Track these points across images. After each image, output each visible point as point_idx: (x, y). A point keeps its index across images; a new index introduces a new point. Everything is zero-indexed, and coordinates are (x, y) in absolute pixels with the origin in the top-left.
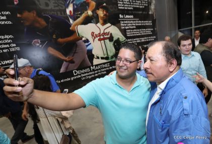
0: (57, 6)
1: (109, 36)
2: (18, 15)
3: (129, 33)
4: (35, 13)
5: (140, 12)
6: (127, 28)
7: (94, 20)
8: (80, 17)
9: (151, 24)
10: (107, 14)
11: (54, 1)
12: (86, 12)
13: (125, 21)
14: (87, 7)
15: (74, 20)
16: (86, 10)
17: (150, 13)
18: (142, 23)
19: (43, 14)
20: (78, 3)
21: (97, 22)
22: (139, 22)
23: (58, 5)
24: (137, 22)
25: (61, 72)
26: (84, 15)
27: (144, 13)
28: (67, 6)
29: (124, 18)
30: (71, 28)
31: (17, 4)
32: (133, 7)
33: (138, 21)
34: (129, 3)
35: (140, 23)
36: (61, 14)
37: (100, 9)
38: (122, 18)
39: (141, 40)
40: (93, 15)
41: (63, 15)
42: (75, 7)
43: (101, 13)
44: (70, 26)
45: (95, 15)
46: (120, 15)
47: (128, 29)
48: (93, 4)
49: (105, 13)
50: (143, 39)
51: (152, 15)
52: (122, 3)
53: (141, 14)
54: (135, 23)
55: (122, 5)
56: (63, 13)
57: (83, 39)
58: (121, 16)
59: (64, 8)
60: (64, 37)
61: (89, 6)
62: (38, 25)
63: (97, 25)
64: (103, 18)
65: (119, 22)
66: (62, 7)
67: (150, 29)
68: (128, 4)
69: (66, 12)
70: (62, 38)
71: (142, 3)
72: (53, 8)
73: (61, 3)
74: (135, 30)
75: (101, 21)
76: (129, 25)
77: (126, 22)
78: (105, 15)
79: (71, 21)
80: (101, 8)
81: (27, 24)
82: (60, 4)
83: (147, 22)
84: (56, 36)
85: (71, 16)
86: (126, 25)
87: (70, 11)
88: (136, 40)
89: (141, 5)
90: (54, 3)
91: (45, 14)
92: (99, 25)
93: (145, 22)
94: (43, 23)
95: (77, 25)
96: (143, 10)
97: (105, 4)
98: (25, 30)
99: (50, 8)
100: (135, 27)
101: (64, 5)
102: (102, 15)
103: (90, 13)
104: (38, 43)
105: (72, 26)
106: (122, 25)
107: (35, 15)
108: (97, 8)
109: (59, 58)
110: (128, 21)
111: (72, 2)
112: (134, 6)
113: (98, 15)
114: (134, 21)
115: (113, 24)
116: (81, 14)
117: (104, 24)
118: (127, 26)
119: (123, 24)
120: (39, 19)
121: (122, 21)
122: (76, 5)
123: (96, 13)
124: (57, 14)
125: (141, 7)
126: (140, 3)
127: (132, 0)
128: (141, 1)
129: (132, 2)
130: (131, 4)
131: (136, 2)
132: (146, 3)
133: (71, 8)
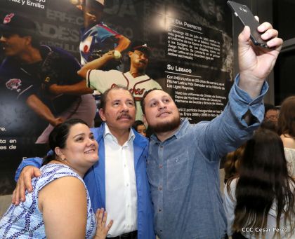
0: (67, 36)
1: (142, 96)
2: (2, 39)
3: (179, 97)
4: (30, 39)
5: (206, 67)
6: (177, 87)
7: (122, 66)
8: (99, 57)
9: (224, 89)
10: (147, 60)
11: (65, 29)
12: (111, 52)
13: (177, 75)
14: (115, 44)
15: (89, 60)
16: (113, 48)
17: (223, 70)
18: (206, 84)
19: (41, 43)
20: (102, 36)
21: (126, 70)
22: (201, 81)
23: (70, 35)
24: (197, 81)
25: (37, 142)
26: (106, 56)
27: (212, 68)
28: (84, 39)
29: (174, 71)
30: (78, 72)
31: (7, 24)
32: (193, 57)
33: (200, 79)
34: (187, 50)
35: (202, 84)
36: (70, 48)
37: (136, 51)
38: (170, 71)
39: (200, 113)
40: (121, 59)
41: (73, 50)
42: (96, 41)
43: (136, 57)
44: (79, 68)
45: (125, 58)
46: (169, 65)
47: (178, 90)
48: (126, 41)
49: (142, 57)
50: (205, 111)
51: (227, 74)
52: (175, 47)
53: (207, 69)
54: (193, 83)
55: (176, 51)
56: (73, 46)
57: (95, 93)
58: (169, 67)
59: (77, 40)
60: (63, 85)
61: (118, 44)
62: (26, 58)
63: (125, 74)
64: (138, 64)
65: (164, 76)
66: (74, 38)
67: (220, 97)
68: (186, 52)
69: (79, 45)
70: (58, 84)
71: (210, 53)
72: (59, 38)
73: (75, 33)
74: (191, 94)
75: (133, 69)
76: (182, 83)
77: (178, 78)
78: (142, 61)
79: (83, 61)
80: (138, 49)
81: (11, 53)
82: (73, 34)
83: (215, 83)
84: (51, 80)
85: (84, 54)
86: (176, 82)
87: (86, 47)
88: (191, 112)
89: (209, 56)
90: (63, 31)
91: (44, 43)
92: (128, 74)
93: (212, 83)
94: (37, 55)
95: (91, 68)
96: (210, 63)
97: (145, 45)
98: (4, 61)
99: (55, 36)
100: (192, 89)
101: (80, 36)
102: (137, 61)
103: (117, 54)
104: (17, 85)
105: (82, 68)
106: (169, 81)
107: (28, 43)
109: (43, 116)
110: (182, 76)
111: (93, 34)
112: (196, 55)
113: (130, 58)
114: (191, 78)
115: (153, 77)
116: (102, 54)
117: (136, 75)
118: (177, 85)
119: (172, 80)
120: (33, 50)
121: (171, 75)
122: (98, 39)
123: (128, 56)
124: (64, 47)
125: (207, 58)
126: (206, 52)
127: (193, 46)
128: (209, 49)
129: (193, 49)
130: (189, 52)
131: (198, 50)
132: (217, 54)
133: (88, 42)
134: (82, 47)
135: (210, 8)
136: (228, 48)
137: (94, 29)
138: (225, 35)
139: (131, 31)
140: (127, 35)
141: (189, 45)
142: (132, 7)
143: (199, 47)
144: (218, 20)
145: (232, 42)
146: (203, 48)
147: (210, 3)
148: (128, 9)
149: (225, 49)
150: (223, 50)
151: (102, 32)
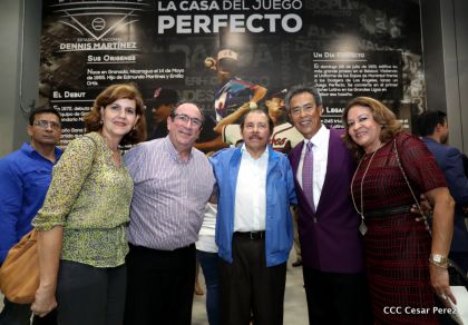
0: (203, 98)
1: (283, 146)
2: (154, 110)
9: (407, 126)
12: (246, 104)
14: (250, 96)
16: (248, 101)
20: (236, 91)
29: (325, 113)
30: (215, 129)
31: (157, 97)
32: (352, 92)
34: (343, 85)
36: (206, 108)
37: (274, 99)
41: (209, 110)
42: (230, 97)
43: (274, 105)
48: (262, 91)
49: (282, 104)
51: (413, 106)
52: (325, 85)
55: (326, 90)
56: (209, 106)
59: (212, 99)
61: (253, 95)
64: (277, 112)
68: (341, 88)
73: (210, 93)
77: (330, 121)
78: (282, 108)
79: (218, 118)
80: (277, 96)
82: (208, 95)
87: (221, 104)
89: (378, 87)
90: (200, 93)
95: (226, 124)
96: (381, 95)
97: (285, 90)
99: (193, 99)
102: (276, 109)
105: (218, 125)
108: (269, 96)
111: (227, 91)
112: (357, 90)
113: (267, 108)
116: (236, 108)
117: (277, 123)
122: (233, 95)
125: (376, 90)
126: (373, 83)
127: (352, 79)
128: (378, 79)
129: (352, 82)
130: (347, 87)
131: (361, 82)
132: (392, 82)
133: (222, 99)
134: (217, 105)
135: (378, 25)
136: (413, 70)
137: (228, 85)
138: (406, 54)
139: (268, 78)
140: (263, 83)
141: (344, 79)
142: (267, 53)
143: (361, 79)
144: (393, 36)
145: (421, 61)
146: (368, 78)
147: (378, 19)
148: (263, 57)
149: (408, 72)
150: (405, 75)
151: (236, 86)
